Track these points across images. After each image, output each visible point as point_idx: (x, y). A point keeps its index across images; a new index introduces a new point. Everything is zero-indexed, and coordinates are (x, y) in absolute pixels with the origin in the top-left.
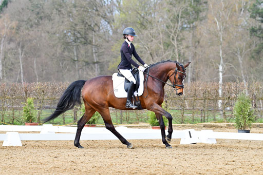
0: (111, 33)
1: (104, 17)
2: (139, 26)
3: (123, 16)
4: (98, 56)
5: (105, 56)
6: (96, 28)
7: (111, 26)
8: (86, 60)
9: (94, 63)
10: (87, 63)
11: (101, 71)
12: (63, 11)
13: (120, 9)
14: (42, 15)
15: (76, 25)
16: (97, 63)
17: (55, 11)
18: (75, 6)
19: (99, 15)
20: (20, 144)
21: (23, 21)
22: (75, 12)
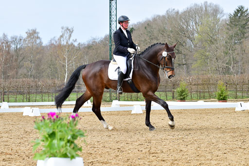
0: (193, 46)
1: (189, 38)
2: (209, 42)
3: (200, 36)
4: (186, 61)
5: (190, 60)
6: (184, 44)
7: (193, 43)
8: (179, 63)
9: (183, 65)
10: (179, 65)
11: (187, 69)
12: (165, 34)
13: (198, 33)
14: (153, 37)
15: (173, 42)
16: (185, 64)
17: (160, 35)
18: (172, 32)
19: (185, 36)
20: (142, 113)
21: (142, 41)
22: (171, 35)
